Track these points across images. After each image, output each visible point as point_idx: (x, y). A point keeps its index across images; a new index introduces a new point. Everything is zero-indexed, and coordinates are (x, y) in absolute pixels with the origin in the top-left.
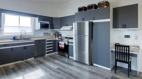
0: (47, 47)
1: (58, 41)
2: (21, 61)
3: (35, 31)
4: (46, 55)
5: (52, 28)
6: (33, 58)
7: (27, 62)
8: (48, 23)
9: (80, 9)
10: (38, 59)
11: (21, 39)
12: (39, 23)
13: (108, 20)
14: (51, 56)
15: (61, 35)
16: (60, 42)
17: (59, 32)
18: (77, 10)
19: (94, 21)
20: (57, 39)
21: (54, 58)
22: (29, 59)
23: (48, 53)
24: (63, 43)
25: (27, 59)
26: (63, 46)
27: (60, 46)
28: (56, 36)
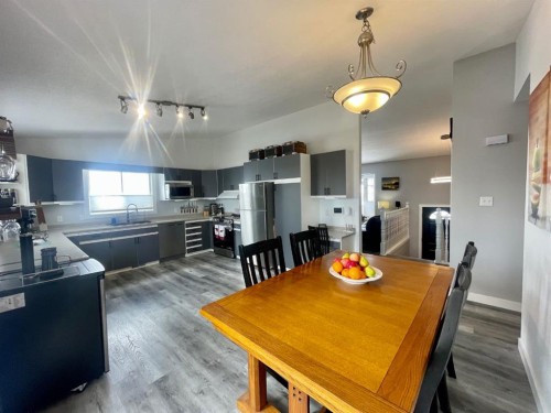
0: (189, 238)
1: (213, 223)
2: (130, 269)
3: (159, 203)
4: (187, 255)
5: (200, 193)
6: (158, 262)
7: (144, 269)
8: (190, 183)
9: (253, 155)
10: (167, 263)
11: (128, 222)
12: (168, 186)
13: (297, 180)
14: (196, 258)
15: (222, 209)
16: (216, 226)
17: (218, 203)
18: (247, 156)
19: (277, 182)
20: (211, 219)
21: (204, 259)
22: (148, 265)
23: (190, 251)
24: (222, 228)
25: (144, 263)
26: (222, 235)
27: (216, 233)
28: (210, 214)
